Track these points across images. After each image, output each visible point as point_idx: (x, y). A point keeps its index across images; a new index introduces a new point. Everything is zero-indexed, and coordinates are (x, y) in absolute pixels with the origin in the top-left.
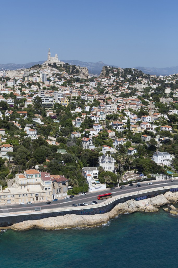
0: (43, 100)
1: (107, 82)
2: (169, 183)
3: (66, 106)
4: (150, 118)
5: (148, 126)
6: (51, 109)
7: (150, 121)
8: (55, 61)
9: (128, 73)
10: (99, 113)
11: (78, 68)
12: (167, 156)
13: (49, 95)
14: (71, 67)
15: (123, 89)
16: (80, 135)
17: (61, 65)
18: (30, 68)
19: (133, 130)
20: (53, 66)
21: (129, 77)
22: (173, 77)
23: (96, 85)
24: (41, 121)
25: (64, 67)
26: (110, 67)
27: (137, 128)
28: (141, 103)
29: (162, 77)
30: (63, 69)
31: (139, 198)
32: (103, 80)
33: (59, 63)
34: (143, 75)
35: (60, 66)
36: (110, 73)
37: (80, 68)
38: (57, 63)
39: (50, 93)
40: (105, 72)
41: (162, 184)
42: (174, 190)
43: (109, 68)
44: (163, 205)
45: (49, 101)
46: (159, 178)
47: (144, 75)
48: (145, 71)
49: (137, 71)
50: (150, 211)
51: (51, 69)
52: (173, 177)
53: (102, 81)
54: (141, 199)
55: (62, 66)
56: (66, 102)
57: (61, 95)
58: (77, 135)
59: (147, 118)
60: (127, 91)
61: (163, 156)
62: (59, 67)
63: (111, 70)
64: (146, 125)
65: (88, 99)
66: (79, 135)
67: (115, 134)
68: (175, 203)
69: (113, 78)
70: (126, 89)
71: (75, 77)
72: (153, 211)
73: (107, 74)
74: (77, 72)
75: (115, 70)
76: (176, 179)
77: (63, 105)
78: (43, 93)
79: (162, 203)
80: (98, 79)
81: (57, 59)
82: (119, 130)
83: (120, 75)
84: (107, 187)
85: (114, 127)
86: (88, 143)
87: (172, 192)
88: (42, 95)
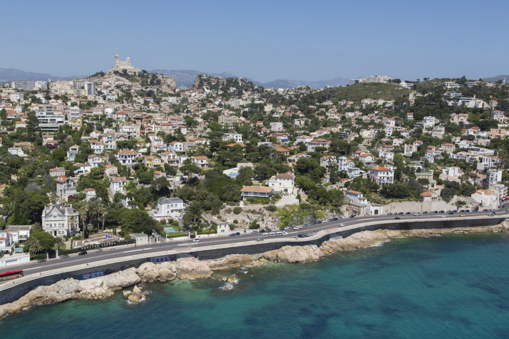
0: (47, 120)
1: (197, 97)
2: (154, 248)
3: (79, 128)
4: (180, 145)
5: (172, 157)
6: (52, 134)
7: (181, 149)
8: (125, 68)
9: (231, 84)
10: (107, 138)
11: (160, 77)
12: (178, 204)
13: (61, 113)
14: (150, 76)
15: (212, 106)
16: (64, 172)
17: (135, 73)
18: (89, 78)
19: (148, 164)
20: (121, 75)
21: (232, 89)
22: (297, 90)
23: (179, 102)
24: (23, 152)
25: (139, 76)
26: (206, 75)
27: (152, 161)
28: (185, 123)
29: (283, 90)
30: (138, 78)
31: (87, 275)
32: (193, 94)
33: (132, 70)
34: (253, 88)
35: (133, 74)
36: (205, 84)
37: (163, 77)
38: (128, 71)
39: (64, 109)
40: (197, 84)
41: (141, 250)
42: (160, 260)
43: (205, 77)
44: (129, 285)
45: (57, 121)
46: (142, 240)
47: (256, 87)
48: (288, 85)
49: (246, 82)
50: (95, 298)
51: (117, 79)
52: (168, 237)
53: (190, 96)
54: (91, 277)
55: (137, 74)
56: (79, 122)
57: (75, 112)
58: (57, 172)
59: (176, 146)
60: (217, 108)
61: (170, 205)
62: (132, 76)
63: (208, 81)
64: (167, 156)
65: (118, 118)
66: (62, 172)
67: (118, 170)
68: (152, 281)
69: (208, 91)
70: (216, 106)
71: (148, 89)
72: (101, 297)
73: (201, 86)
74: (159, 82)
75: (214, 80)
76: (172, 241)
77: (74, 128)
78: (49, 109)
79: (126, 282)
80: (186, 93)
81: (129, 65)
82: (129, 164)
83: (220, 87)
84: (32, 259)
85: (121, 160)
86: (64, 184)
87: (154, 263)
88: (47, 114)
